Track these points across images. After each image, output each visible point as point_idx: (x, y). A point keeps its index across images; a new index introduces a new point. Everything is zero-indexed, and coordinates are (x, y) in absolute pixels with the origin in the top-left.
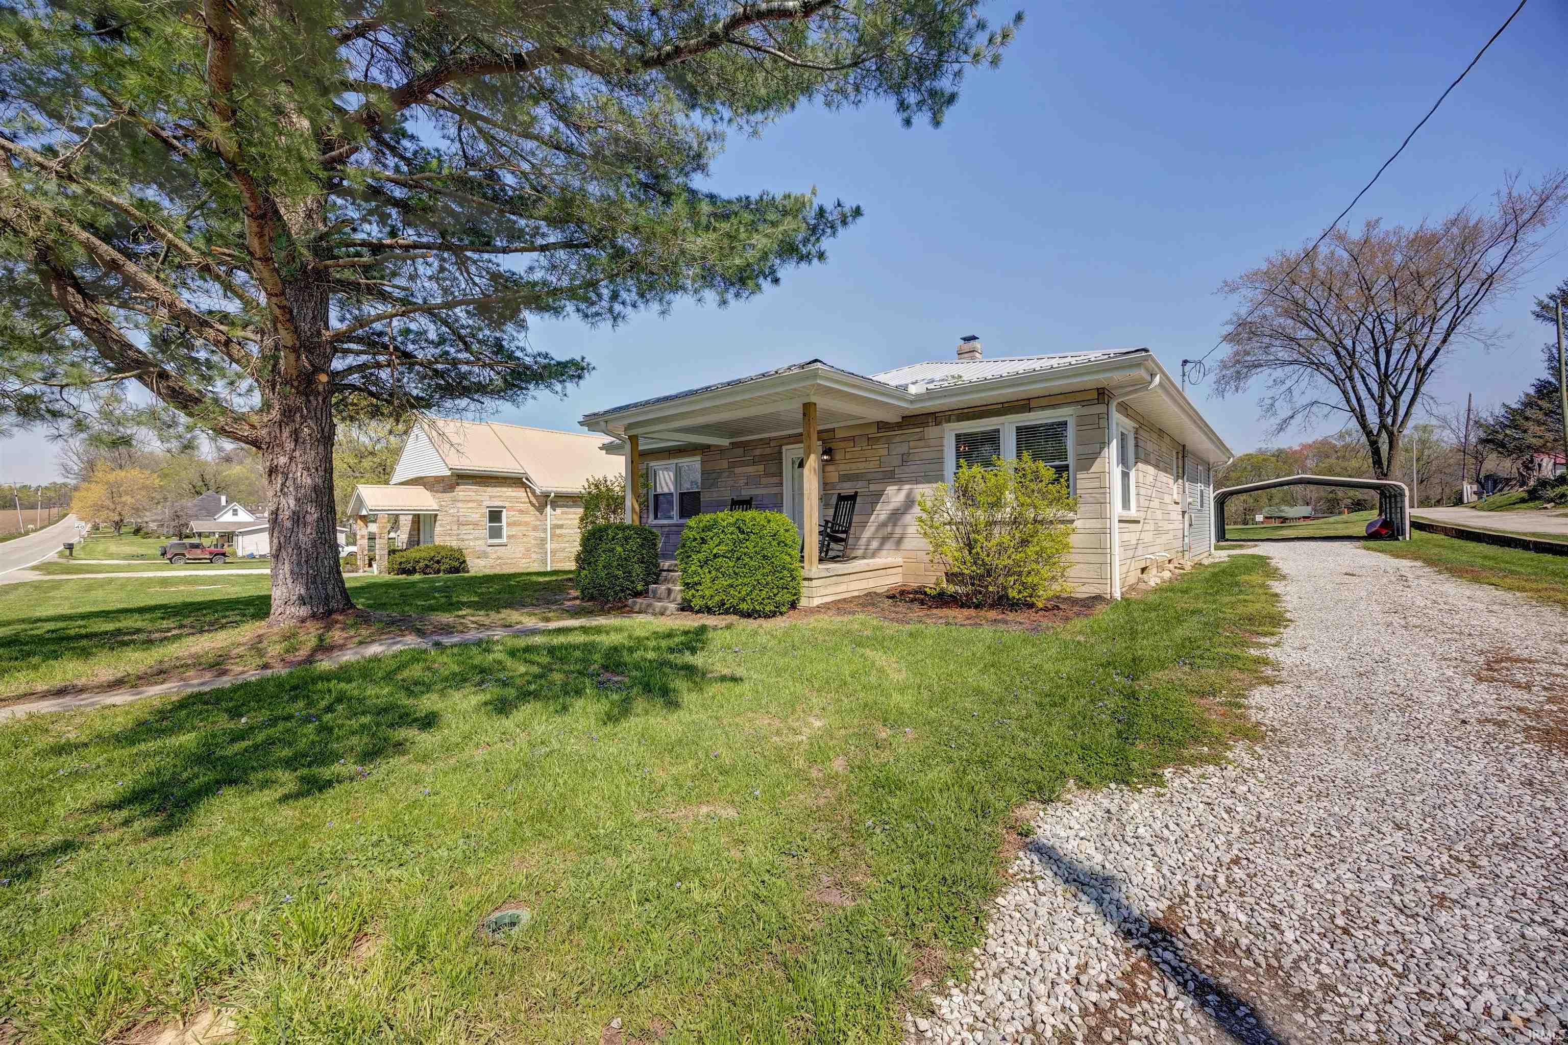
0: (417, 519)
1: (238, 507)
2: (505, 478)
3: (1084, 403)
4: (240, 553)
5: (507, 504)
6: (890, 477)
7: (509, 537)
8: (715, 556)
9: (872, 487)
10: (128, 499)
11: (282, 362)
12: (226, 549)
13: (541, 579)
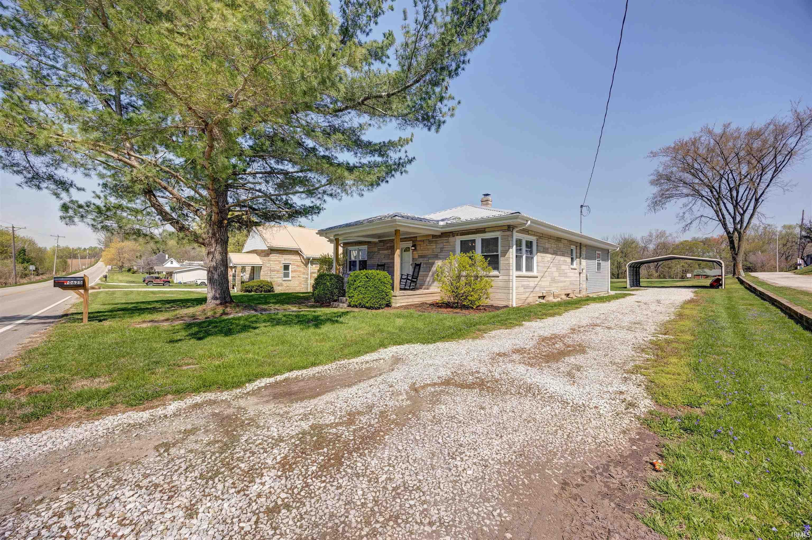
0: (253, 268)
1: (173, 260)
2: (291, 251)
3: (504, 231)
4: (175, 282)
5: (291, 262)
6: (437, 257)
7: (292, 277)
8: (359, 287)
9: (430, 261)
10: (126, 255)
11: (213, 217)
12: (169, 279)
13: (302, 295)
